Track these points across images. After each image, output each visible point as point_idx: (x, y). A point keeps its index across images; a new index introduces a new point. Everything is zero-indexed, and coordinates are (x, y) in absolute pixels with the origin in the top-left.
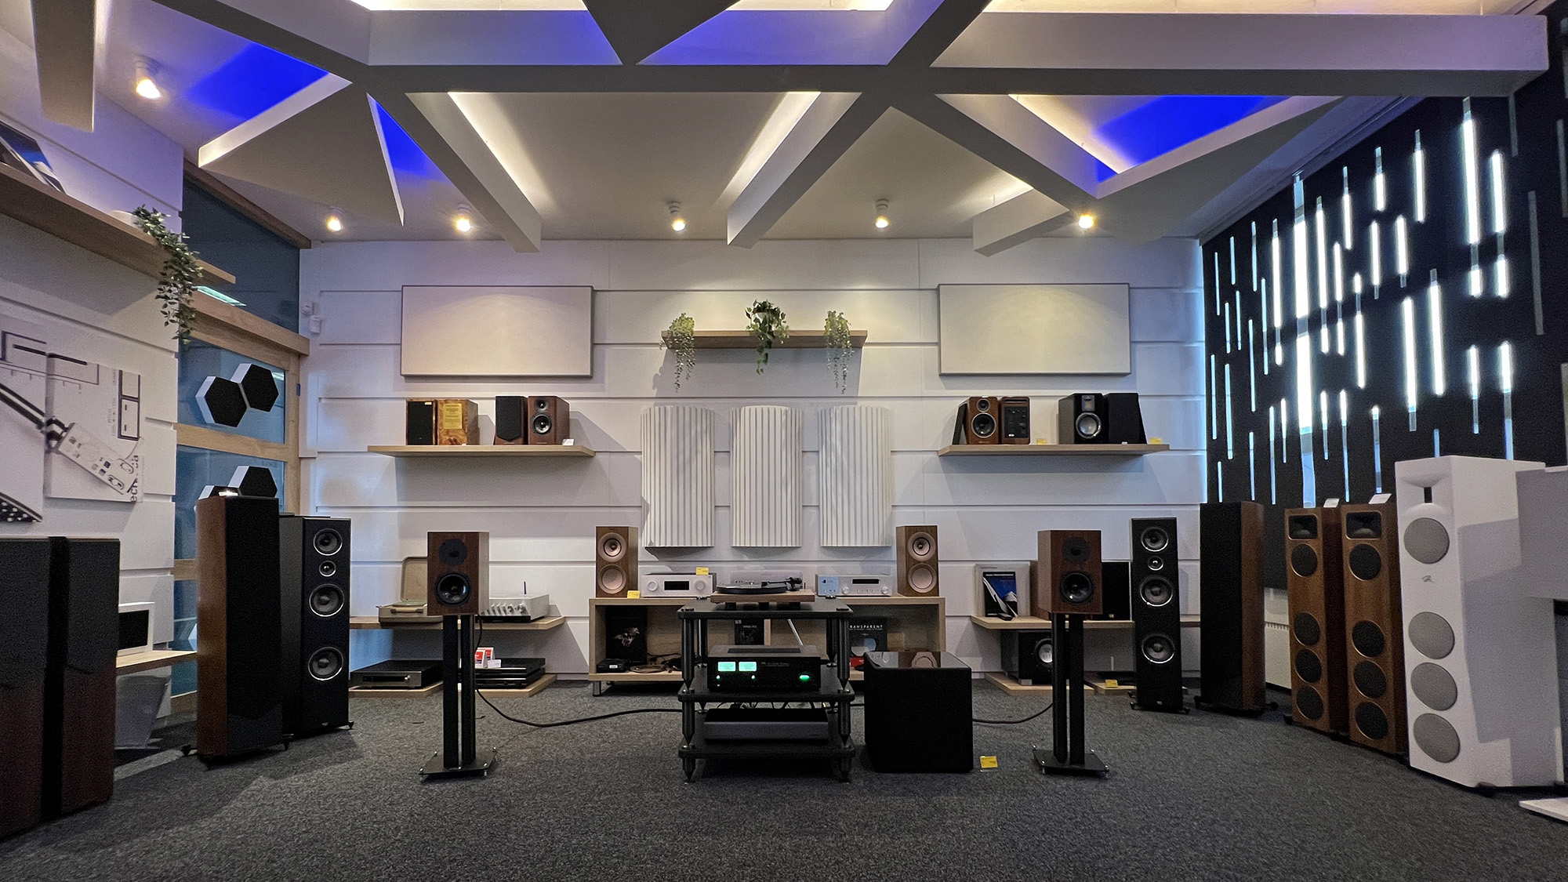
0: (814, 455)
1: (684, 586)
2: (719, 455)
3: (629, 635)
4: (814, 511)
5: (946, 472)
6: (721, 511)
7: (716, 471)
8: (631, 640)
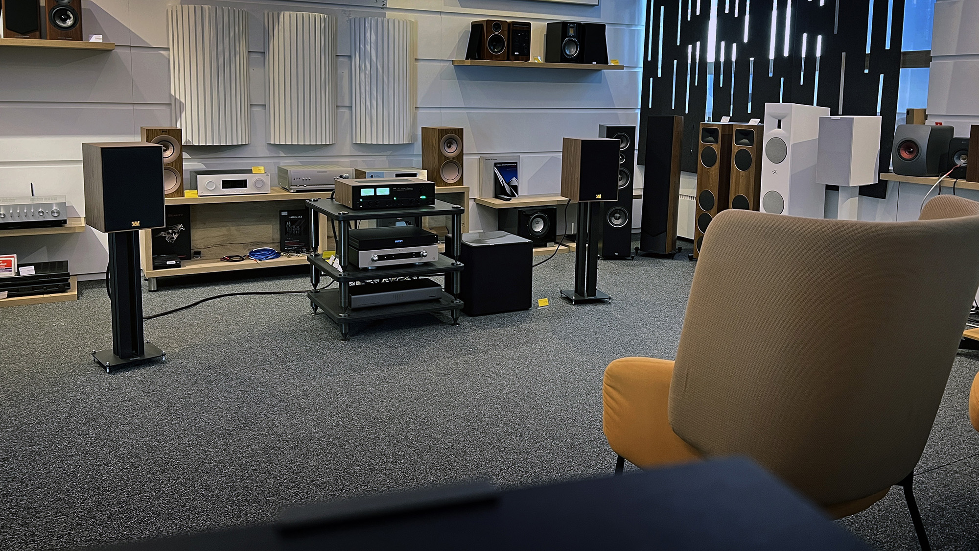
0: (346, 60)
1: (243, 184)
2: (253, 55)
3: (173, 232)
4: (347, 111)
5: (459, 79)
6: (255, 109)
7: (251, 70)
8: (175, 236)
